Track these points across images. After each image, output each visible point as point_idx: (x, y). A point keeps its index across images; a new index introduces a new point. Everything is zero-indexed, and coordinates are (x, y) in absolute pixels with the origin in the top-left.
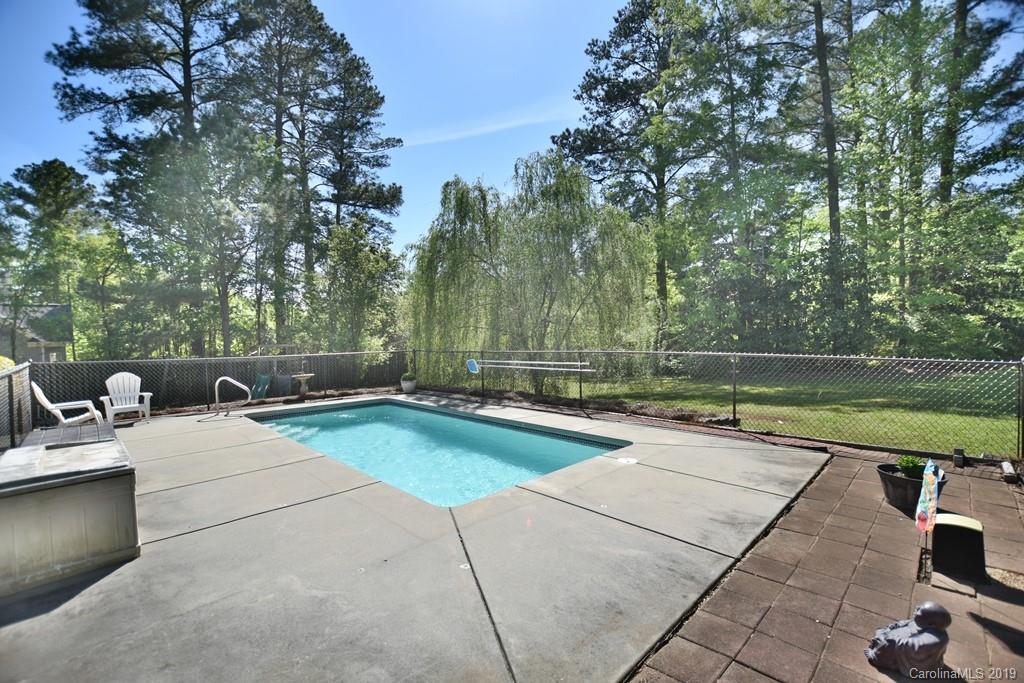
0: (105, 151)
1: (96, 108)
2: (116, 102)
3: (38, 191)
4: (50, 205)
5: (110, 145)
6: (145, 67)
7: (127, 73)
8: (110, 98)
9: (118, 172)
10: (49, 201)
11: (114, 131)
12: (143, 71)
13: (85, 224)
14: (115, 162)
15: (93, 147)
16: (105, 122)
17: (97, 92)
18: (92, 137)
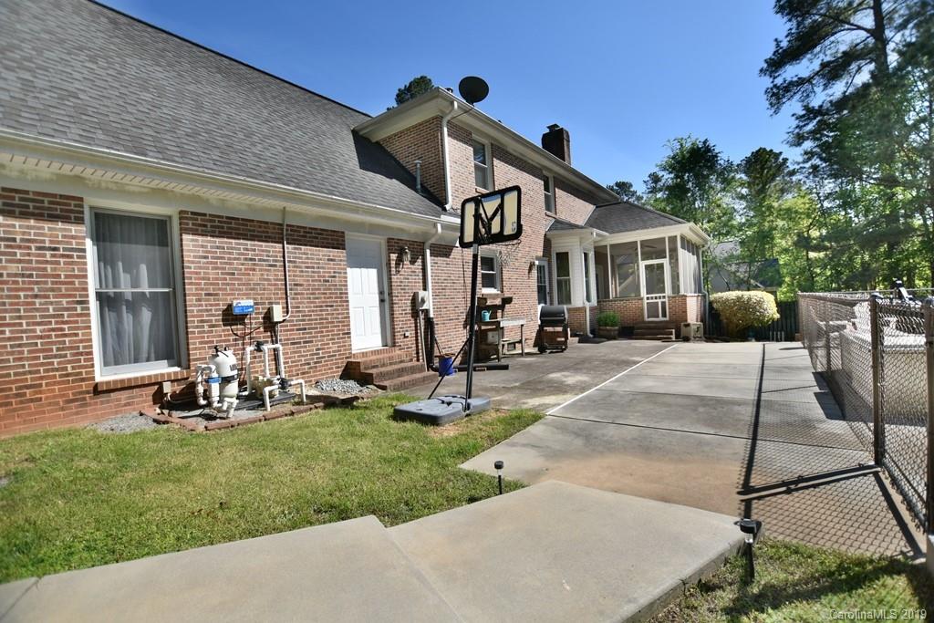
0: (805, 125)
1: (795, 93)
2: (809, 80)
3: (749, 177)
4: (758, 185)
5: (808, 119)
6: (833, 34)
7: (818, 49)
8: (805, 79)
9: (815, 139)
10: (757, 182)
11: (811, 106)
12: (832, 39)
13: (783, 191)
14: (811, 132)
15: (795, 126)
16: (803, 101)
17: (795, 79)
18: (794, 118)
